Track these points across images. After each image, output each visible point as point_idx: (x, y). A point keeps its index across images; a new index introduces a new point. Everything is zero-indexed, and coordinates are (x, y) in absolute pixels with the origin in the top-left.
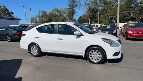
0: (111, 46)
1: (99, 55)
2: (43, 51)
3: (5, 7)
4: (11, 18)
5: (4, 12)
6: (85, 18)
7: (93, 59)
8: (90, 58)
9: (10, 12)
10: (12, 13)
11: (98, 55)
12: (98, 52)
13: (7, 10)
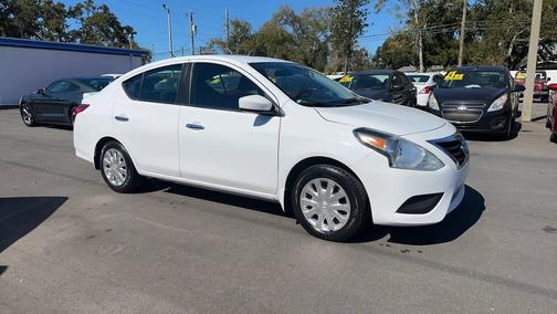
0: (391, 165)
1: (342, 201)
2: (141, 171)
3: (106, 8)
4: (123, 50)
5: (102, 30)
6: (400, 46)
7: (315, 217)
8: (306, 212)
9: (122, 29)
10: (129, 30)
11: (338, 204)
12: (336, 190)
13: (113, 22)
